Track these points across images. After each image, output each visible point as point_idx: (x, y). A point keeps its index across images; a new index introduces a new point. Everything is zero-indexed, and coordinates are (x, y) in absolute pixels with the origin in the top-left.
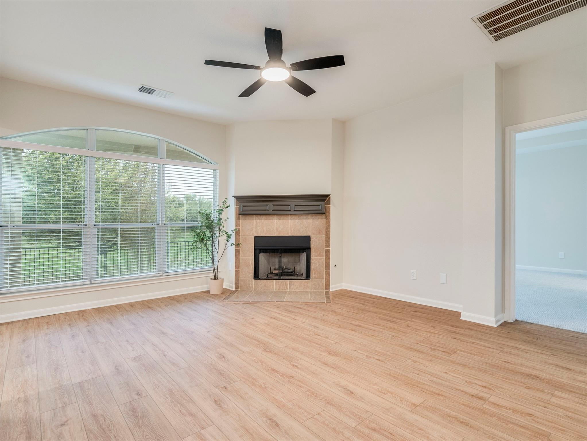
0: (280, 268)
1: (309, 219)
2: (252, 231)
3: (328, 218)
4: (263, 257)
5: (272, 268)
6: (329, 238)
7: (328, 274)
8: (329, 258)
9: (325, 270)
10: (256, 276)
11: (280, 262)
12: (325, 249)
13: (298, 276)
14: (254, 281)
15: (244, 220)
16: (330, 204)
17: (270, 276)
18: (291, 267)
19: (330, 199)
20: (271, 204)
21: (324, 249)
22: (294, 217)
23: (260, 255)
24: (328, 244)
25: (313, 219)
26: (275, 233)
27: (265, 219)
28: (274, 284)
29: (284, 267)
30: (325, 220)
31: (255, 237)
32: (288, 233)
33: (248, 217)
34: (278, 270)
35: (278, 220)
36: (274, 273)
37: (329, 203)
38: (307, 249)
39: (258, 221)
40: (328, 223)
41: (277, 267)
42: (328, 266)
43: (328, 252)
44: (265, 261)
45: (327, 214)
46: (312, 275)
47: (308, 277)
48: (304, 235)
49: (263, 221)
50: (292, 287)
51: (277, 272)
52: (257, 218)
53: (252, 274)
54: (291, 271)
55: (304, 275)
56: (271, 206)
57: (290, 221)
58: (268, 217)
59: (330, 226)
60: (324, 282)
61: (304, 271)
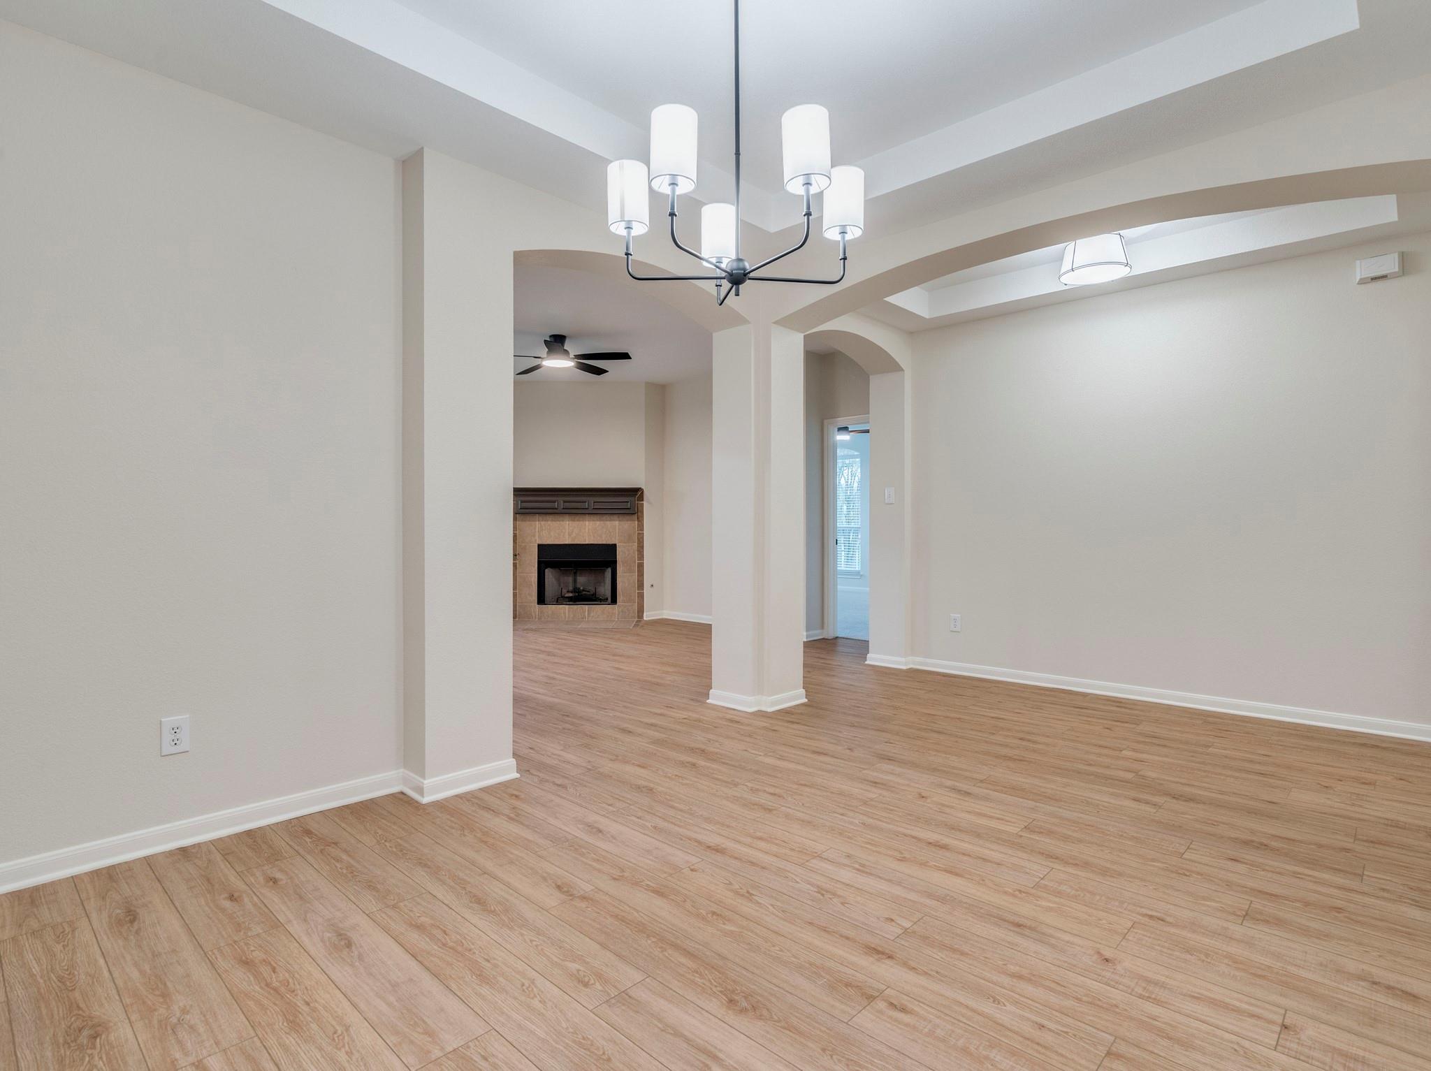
0: (576, 590)
1: (614, 520)
2: (534, 536)
3: (640, 519)
4: (550, 574)
5: (564, 591)
6: (643, 547)
7: (641, 596)
8: (643, 575)
9: (637, 591)
10: (541, 600)
11: (575, 581)
12: (637, 561)
13: (601, 600)
14: (537, 608)
15: (522, 521)
16: (643, 500)
17: (560, 600)
18: (591, 589)
19: (643, 493)
20: (561, 499)
21: (635, 562)
22: (592, 517)
23: (546, 570)
24: (641, 556)
25: (620, 521)
26: (567, 540)
27: (552, 521)
28: (565, 610)
29: (581, 588)
30: (636, 522)
31: (539, 545)
32: (585, 540)
33: (528, 517)
34: (572, 592)
35: (571, 522)
36: (567, 597)
37: (641, 498)
38: (612, 564)
39: (543, 523)
40: (641, 527)
41: (571, 588)
42: (641, 585)
43: (641, 566)
44: (553, 579)
45: (639, 514)
46: (620, 598)
47: (614, 601)
48: (608, 543)
49: (549, 522)
50: (592, 614)
51: (571, 595)
52: (541, 518)
53: (535, 598)
54: (592, 593)
55: (610, 599)
56: (560, 502)
57: (587, 523)
58: (557, 516)
59: (643, 530)
60: (636, 606)
61: (608, 594)
